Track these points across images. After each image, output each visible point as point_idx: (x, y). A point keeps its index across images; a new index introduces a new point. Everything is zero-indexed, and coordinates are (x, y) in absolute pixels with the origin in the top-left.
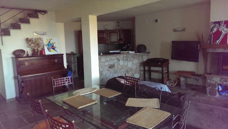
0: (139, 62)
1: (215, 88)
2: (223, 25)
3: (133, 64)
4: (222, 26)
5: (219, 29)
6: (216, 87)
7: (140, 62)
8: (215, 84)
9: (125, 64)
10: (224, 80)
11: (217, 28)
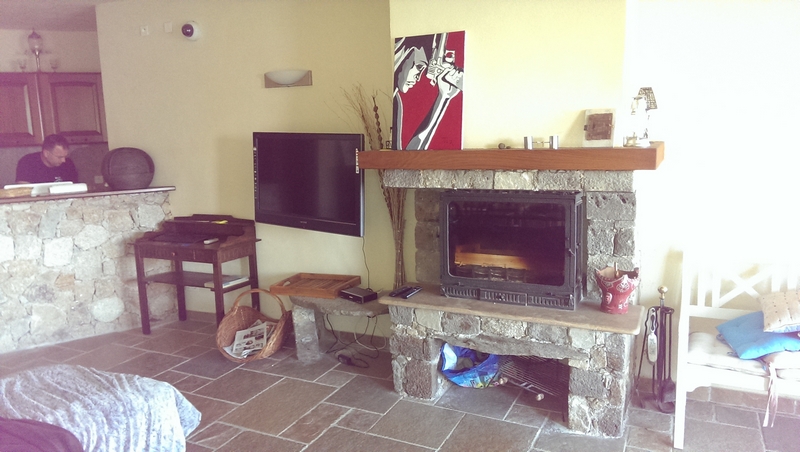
0: (113, 240)
1: (425, 361)
2: (441, 54)
3: (77, 248)
4: (440, 60)
5: (429, 76)
6: (428, 357)
7: (119, 236)
8: (425, 341)
9: (23, 256)
10: (458, 320)
11: (419, 67)
